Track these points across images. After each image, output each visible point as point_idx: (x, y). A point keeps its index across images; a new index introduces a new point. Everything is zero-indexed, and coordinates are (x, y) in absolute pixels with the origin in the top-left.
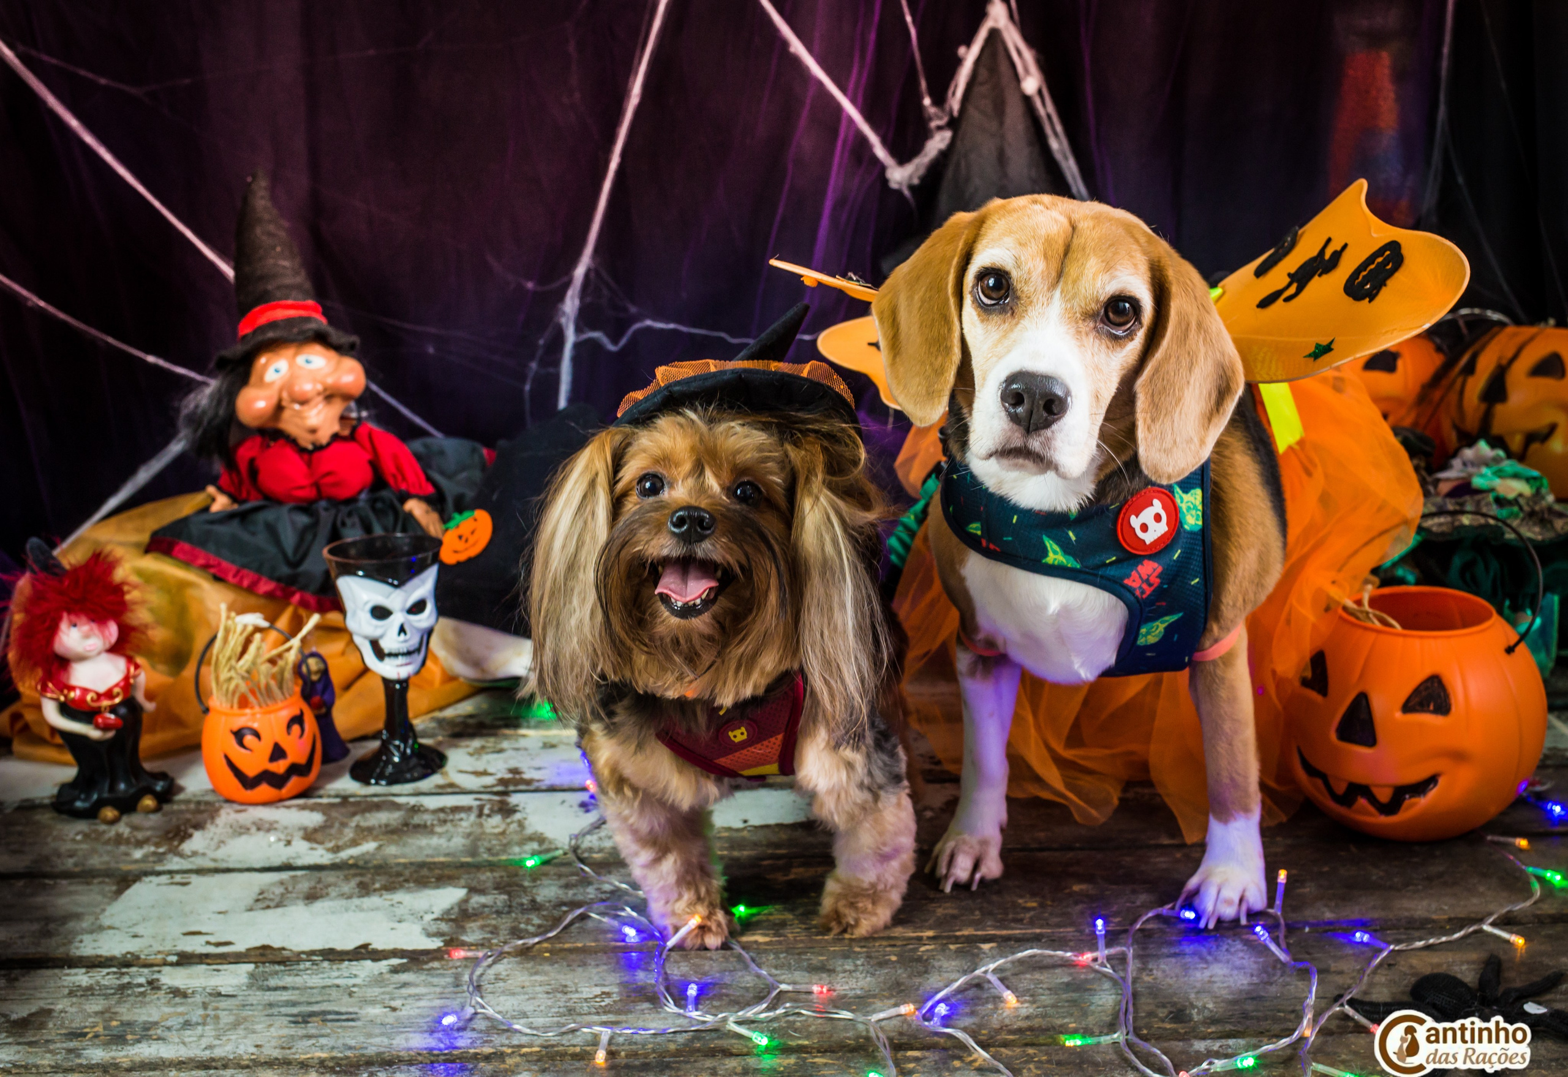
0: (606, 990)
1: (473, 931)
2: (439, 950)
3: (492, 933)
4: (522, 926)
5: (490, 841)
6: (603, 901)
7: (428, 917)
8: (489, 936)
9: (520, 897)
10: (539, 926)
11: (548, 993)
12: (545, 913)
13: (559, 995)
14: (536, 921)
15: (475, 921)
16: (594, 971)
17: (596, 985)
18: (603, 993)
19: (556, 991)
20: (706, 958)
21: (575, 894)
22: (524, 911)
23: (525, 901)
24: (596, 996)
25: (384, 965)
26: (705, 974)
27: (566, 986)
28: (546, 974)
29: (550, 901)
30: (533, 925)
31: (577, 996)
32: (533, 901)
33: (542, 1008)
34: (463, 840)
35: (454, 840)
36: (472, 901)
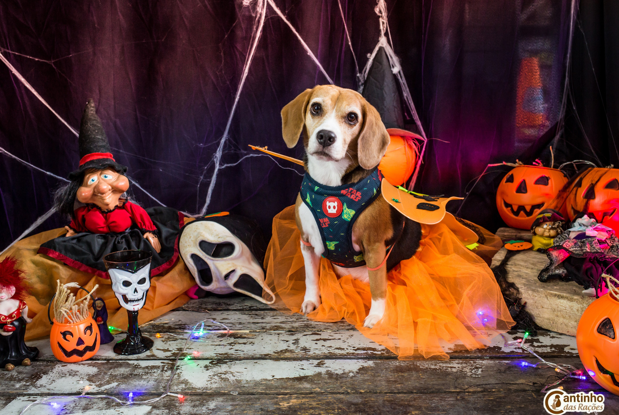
5: (165, 383)
6: (209, 414)
34: (154, 383)
35: (150, 382)
36: (153, 412)
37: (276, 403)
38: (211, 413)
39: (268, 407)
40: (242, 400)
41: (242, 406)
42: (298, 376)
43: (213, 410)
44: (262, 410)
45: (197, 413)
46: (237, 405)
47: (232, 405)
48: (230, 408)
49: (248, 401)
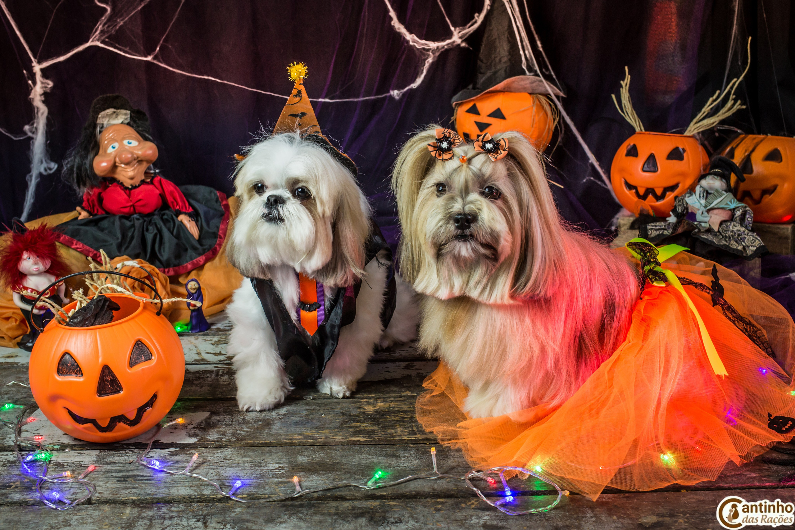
0: (281, 465)
1: (213, 434)
2: (195, 443)
3: (223, 435)
4: (238, 431)
5: (222, 388)
6: (280, 419)
7: (190, 427)
8: (221, 436)
9: (237, 416)
10: (247, 432)
11: (251, 467)
12: (250, 425)
13: (257, 468)
14: (246, 429)
15: (213, 429)
16: (275, 455)
17: (276, 463)
18: (280, 467)
19: (255, 465)
20: (333, 449)
21: (265, 416)
22: (239, 424)
23: (239, 419)
24: (276, 469)
25: (166, 452)
26: (332, 458)
27: (261, 463)
28: (250, 456)
29: (253, 419)
30: (244, 431)
31: (266, 468)
32: (244, 419)
33: (248, 474)
34: (208, 388)
35: (204, 388)
36: (213, 418)
37: (360, 408)
38: (283, 418)
39: (350, 412)
40: (319, 405)
41: (319, 410)
42: (384, 379)
43: (285, 415)
44: (343, 414)
45: (266, 418)
46: (313, 409)
47: (307, 410)
48: (305, 413)
49: (326, 405)
